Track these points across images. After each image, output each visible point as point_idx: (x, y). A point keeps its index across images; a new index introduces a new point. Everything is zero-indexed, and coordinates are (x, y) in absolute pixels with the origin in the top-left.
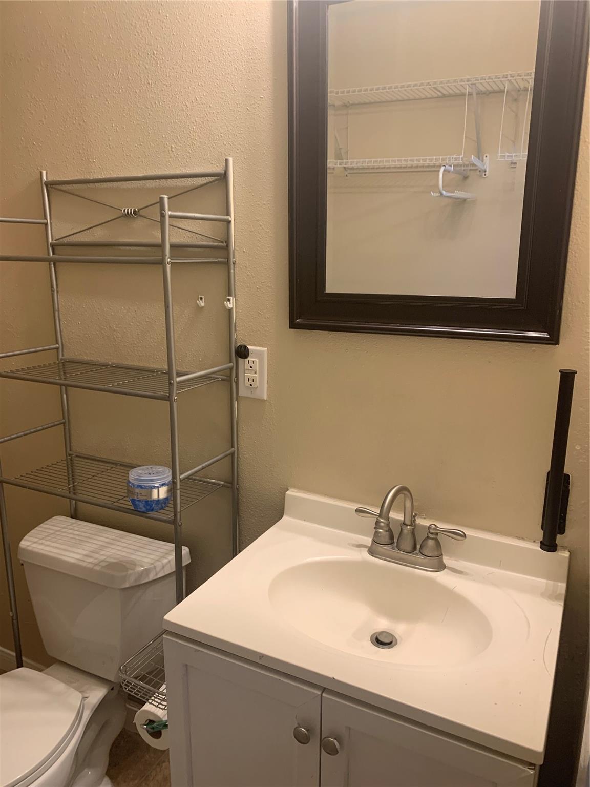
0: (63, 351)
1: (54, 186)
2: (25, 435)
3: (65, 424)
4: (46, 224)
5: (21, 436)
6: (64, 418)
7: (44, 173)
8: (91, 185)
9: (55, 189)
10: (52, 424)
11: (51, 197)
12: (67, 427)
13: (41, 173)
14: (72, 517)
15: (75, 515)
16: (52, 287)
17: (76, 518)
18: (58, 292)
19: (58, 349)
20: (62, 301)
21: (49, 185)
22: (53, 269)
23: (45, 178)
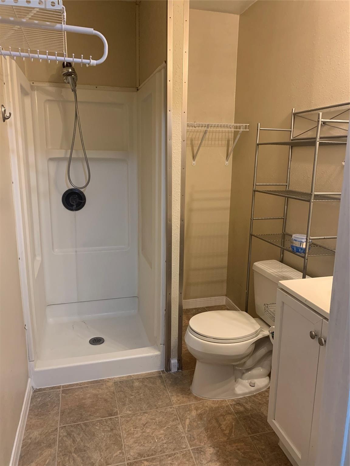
0: (289, 187)
1: (297, 115)
2: (265, 219)
3: (284, 219)
4: (291, 131)
5: (263, 219)
6: (284, 217)
7: (294, 109)
8: (310, 113)
9: (298, 116)
10: (278, 218)
11: (295, 120)
12: (285, 221)
13: (293, 109)
14: (280, 262)
15: (282, 261)
16: (289, 158)
17: (282, 263)
18: (291, 160)
19: (287, 185)
20: (292, 165)
21: (295, 114)
22: (291, 150)
23: (294, 112)
